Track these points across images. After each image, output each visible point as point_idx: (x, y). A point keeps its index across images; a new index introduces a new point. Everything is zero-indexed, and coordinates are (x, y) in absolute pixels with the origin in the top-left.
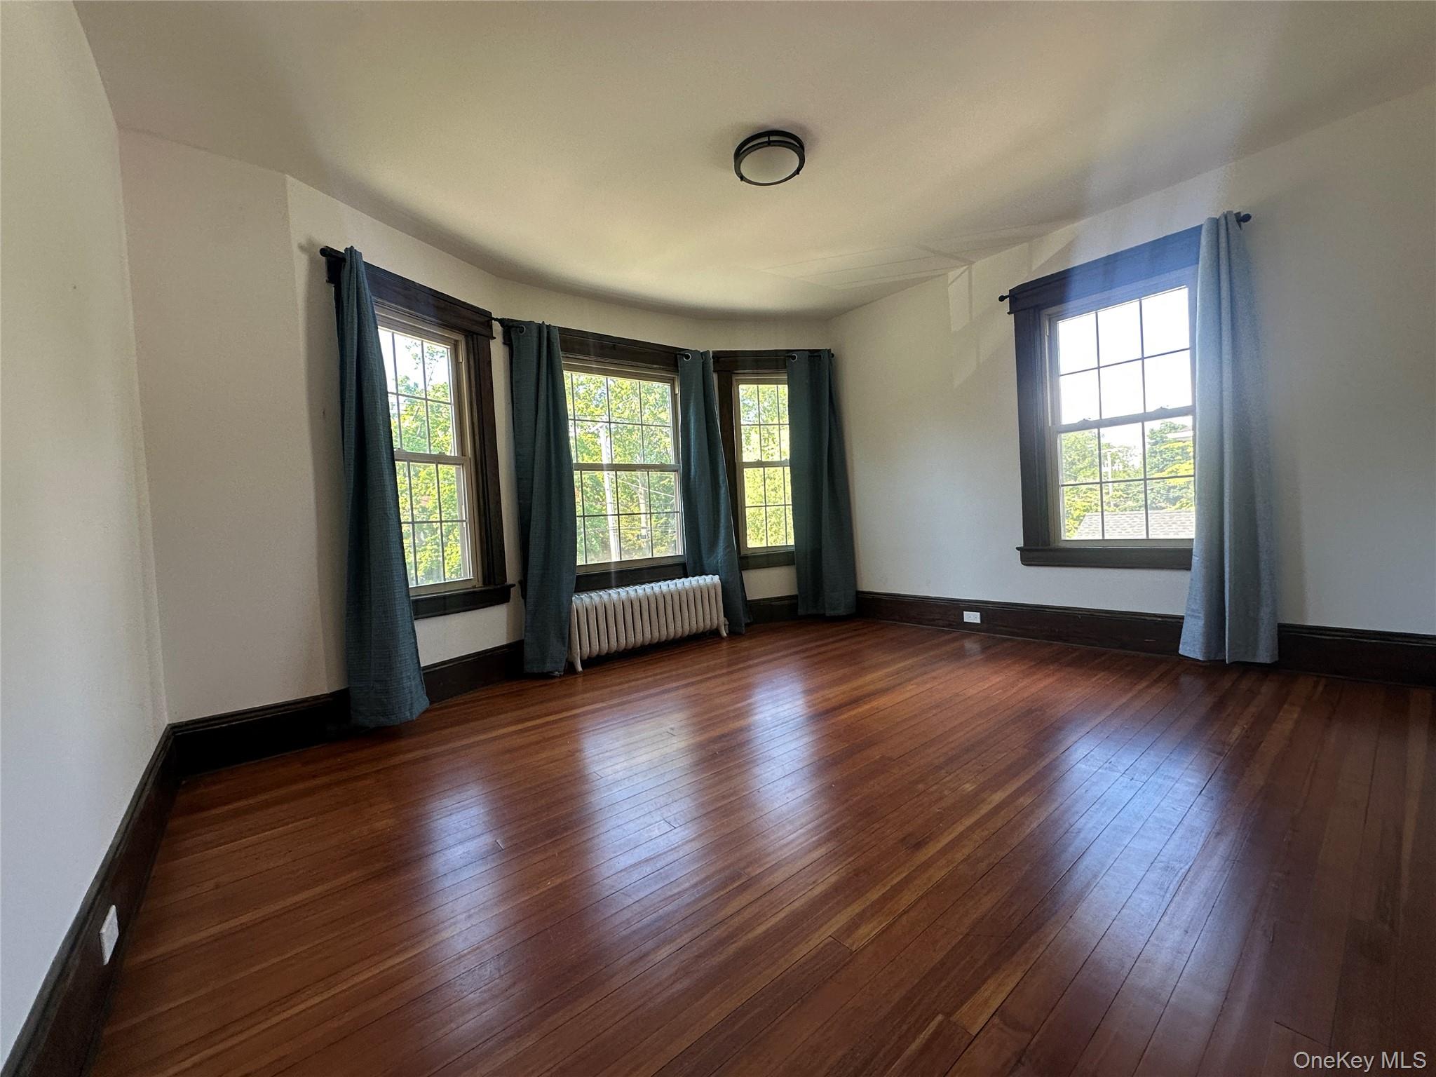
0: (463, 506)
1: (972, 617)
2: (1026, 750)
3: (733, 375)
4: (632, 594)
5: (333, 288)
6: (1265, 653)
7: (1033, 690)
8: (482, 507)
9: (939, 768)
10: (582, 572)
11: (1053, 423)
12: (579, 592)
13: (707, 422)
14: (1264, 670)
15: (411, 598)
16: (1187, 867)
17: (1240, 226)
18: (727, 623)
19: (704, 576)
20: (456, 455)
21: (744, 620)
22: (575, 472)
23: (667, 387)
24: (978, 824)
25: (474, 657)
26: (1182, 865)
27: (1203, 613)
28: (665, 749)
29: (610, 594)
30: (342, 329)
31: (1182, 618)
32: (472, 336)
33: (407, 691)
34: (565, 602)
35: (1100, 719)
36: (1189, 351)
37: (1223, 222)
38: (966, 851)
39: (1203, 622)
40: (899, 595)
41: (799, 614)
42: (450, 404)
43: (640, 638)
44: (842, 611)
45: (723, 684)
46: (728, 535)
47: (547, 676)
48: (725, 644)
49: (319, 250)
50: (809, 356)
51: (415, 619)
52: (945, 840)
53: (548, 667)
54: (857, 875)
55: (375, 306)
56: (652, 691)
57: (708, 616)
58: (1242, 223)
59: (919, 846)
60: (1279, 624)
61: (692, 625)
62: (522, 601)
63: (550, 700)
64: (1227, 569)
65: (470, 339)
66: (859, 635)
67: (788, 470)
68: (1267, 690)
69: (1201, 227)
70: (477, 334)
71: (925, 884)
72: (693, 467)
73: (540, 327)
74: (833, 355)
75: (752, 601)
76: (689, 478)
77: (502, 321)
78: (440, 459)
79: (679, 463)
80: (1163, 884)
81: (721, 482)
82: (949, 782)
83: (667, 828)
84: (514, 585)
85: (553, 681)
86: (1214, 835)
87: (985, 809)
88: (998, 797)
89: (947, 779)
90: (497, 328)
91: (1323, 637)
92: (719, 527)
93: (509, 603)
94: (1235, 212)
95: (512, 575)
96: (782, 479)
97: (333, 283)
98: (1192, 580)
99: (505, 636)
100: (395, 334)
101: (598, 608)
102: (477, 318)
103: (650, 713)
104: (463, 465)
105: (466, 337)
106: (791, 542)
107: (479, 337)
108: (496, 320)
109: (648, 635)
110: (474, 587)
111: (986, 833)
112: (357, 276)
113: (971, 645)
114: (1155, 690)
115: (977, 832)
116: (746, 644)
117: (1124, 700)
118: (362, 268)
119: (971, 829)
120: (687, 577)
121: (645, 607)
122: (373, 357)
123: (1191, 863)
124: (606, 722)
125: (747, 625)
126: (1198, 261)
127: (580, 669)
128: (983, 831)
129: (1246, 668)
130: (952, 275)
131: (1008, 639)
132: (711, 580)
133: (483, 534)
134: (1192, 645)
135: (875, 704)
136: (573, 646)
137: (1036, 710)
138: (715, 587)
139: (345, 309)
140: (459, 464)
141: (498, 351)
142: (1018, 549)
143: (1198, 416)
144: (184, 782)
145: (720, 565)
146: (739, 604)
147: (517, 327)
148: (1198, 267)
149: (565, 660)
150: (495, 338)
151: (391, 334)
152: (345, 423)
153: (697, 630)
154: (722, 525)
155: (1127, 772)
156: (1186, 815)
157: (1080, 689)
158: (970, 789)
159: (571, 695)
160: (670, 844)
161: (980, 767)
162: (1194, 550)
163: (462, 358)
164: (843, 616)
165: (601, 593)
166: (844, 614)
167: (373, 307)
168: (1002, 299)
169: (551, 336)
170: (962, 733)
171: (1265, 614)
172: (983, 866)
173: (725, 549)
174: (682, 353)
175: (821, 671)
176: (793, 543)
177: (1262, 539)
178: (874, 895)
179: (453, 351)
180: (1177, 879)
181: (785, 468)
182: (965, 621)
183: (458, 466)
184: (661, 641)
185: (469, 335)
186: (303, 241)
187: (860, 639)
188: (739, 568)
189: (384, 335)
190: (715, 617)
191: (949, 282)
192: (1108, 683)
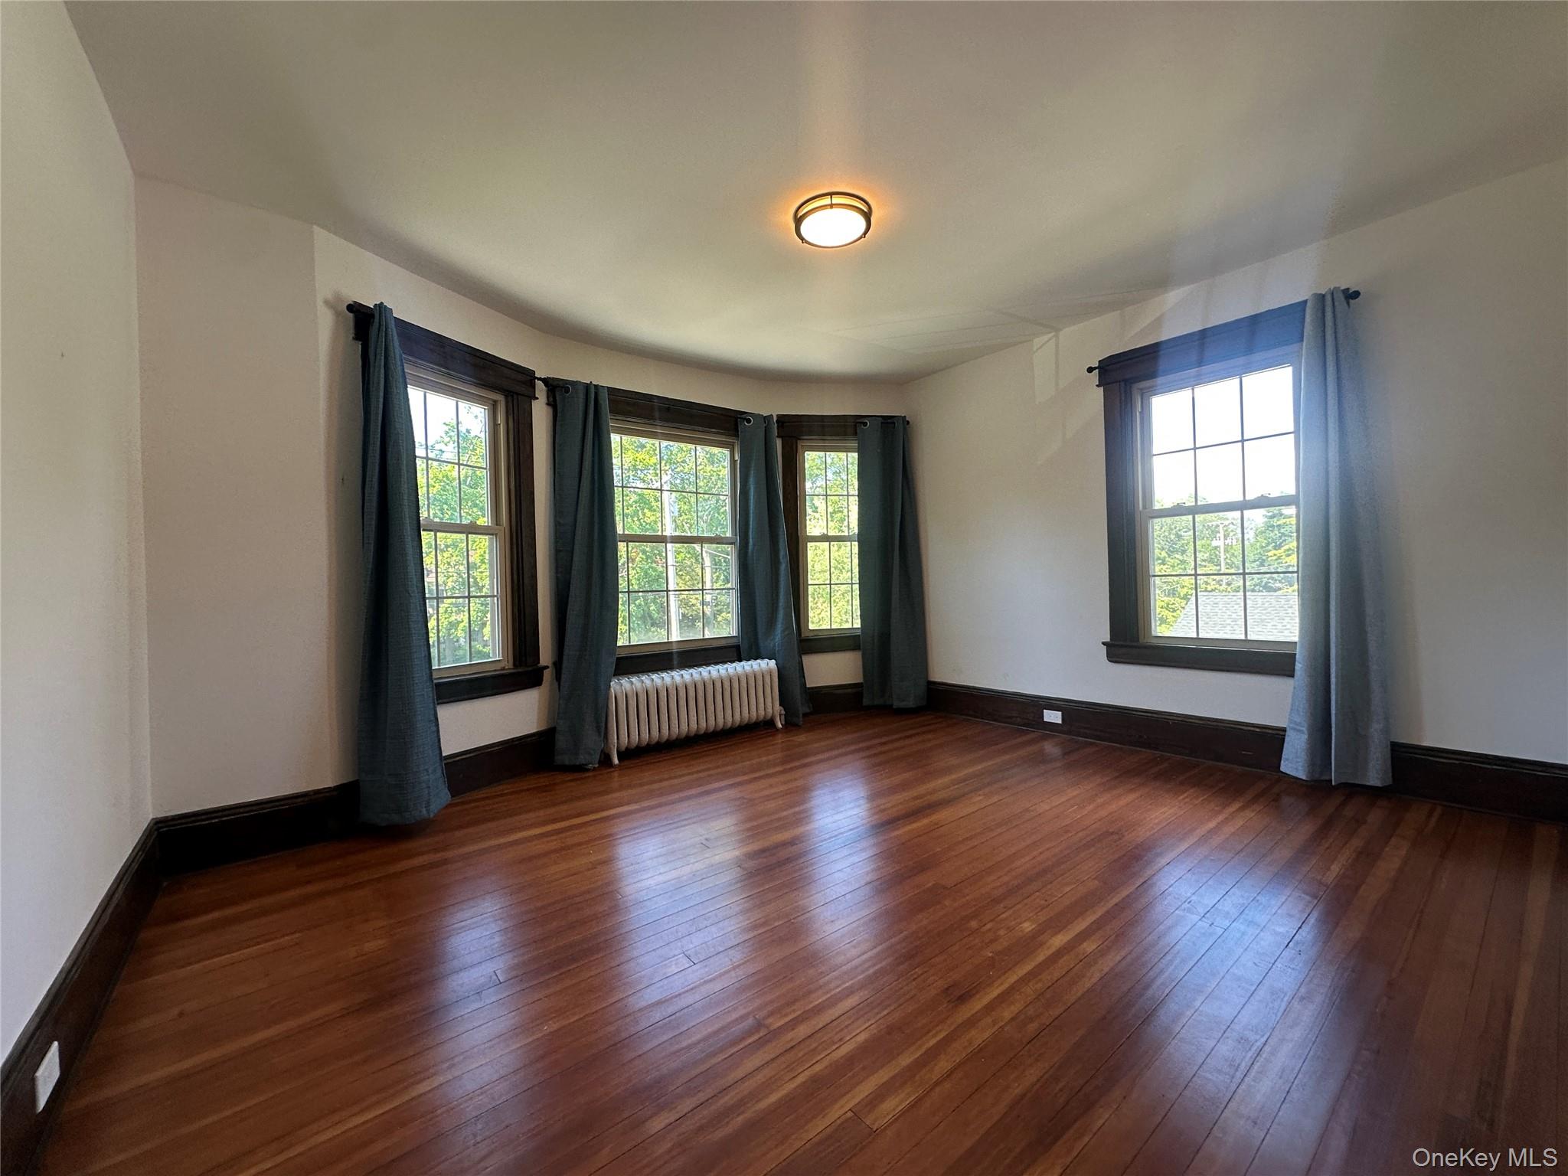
0: (495, 580)
1: (1053, 717)
2: (1096, 882)
3: (798, 441)
4: (678, 679)
5: (360, 346)
6: (1375, 774)
7: (1113, 807)
8: (516, 581)
9: (996, 901)
10: (623, 654)
11: (1144, 507)
12: (619, 675)
13: (768, 493)
14: (1374, 794)
15: (435, 681)
16: (1263, 1040)
17: (1348, 303)
18: (783, 712)
19: (759, 661)
20: (490, 524)
21: (803, 709)
22: (619, 543)
23: (727, 452)
24: (1033, 974)
25: (498, 746)
26: (1258, 1037)
27: (1306, 725)
28: (696, 864)
29: (653, 680)
30: (368, 389)
31: (1284, 730)
32: (512, 396)
33: (424, 785)
34: (602, 687)
35: (1184, 846)
36: (1292, 435)
37: (1329, 298)
38: (1015, 1009)
39: (1306, 737)
40: (974, 688)
41: (864, 704)
42: (486, 469)
43: (684, 728)
44: (910, 703)
45: (771, 786)
46: (787, 616)
47: (580, 769)
48: (780, 736)
49: (346, 304)
50: (882, 423)
51: (438, 704)
52: (995, 992)
53: (582, 759)
54: (889, 1033)
55: (405, 364)
56: (693, 792)
57: (761, 706)
58: (1351, 301)
59: (963, 999)
60: (1391, 742)
61: (743, 714)
62: (556, 684)
63: (579, 798)
64: (1333, 680)
65: (510, 398)
66: (929, 732)
67: (856, 544)
68: (1376, 817)
69: (1305, 302)
70: (518, 394)
71: (965, 1048)
72: (751, 540)
73: (587, 386)
74: (908, 422)
75: (812, 688)
76: (746, 553)
77: (545, 381)
78: (472, 529)
79: (736, 535)
80: (1233, 1060)
81: (781, 558)
82: (1006, 919)
83: (686, 963)
84: (547, 667)
85: (587, 775)
86: (1298, 1000)
87: (1041, 956)
88: (1059, 941)
89: (1004, 916)
90: (541, 389)
91: (1438, 759)
92: (777, 607)
93: (542, 687)
94: (1343, 288)
95: (546, 656)
96: (848, 556)
97: (360, 340)
98: (1295, 688)
99: (535, 725)
100: (427, 394)
101: (639, 694)
102: (520, 377)
103: (686, 820)
104: (496, 535)
105: (506, 397)
106: (858, 624)
107: (519, 397)
108: (539, 379)
109: (694, 726)
110: (503, 669)
111: (1040, 985)
112: (386, 334)
113: (1051, 748)
114: (1249, 814)
115: (1031, 984)
116: (801, 738)
117: (1212, 825)
118: (392, 325)
119: (1024, 980)
120: (740, 661)
121: (692, 693)
122: (400, 420)
123: (1268, 1034)
124: (642, 825)
125: (805, 715)
126: (1303, 338)
127: (616, 761)
128: (1037, 983)
129: (1353, 790)
130: (1037, 341)
131: (1091, 744)
132: (768, 665)
133: (516, 610)
134: (1294, 761)
135: (934, 818)
136: (610, 737)
137: (1112, 833)
138: (771, 673)
139: (372, 369)
140: (492, 535)
141: (540, 414)
142: (1104, 643)
143: (1302, 506)
144: (165, 884)
145: (777, 649)
146: (797, 692)
147: (562, 387)
148: (1302, 345)
149: (599, 752)
150: (537, 398)
151: (423, 393)
152: (366, 491)
153: (749, 720)
154: (781, 604)
155: (1208, 915)
156: (1267, 973)
157: (1165, 809)
158: (1030, 929)
159: (606, 792)
160: (686, 984)
161: (1043, 902)
162: (1297, 656)
163: (501, 419)
164: (912, 708)
165: (643, 678)
166: (913, 706)
167: (403, 366)
168: (1090, 370)
169: (600, 398)
170: (1027, 858)
171: (1376, 728)
172: (1033, 1027)
173: (783, 631)
174: (743, 416)
175: (881, 775)
176: (859, 626)
177: (1372, 647)
178: (906, 1060)
179: (491, 412)
180: (1250, 1054)
181: (853, 543)
182: (1045, 720)
183: (491, 536)
184: (709, 732)
185: (509, 394)
186: (330, 296)
187: (930, 736)
188: (799, 652)
189: (415, 395)
190: (771, 707)
191: (1035, 349)
192: (1197, 802)
